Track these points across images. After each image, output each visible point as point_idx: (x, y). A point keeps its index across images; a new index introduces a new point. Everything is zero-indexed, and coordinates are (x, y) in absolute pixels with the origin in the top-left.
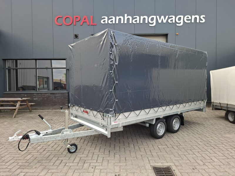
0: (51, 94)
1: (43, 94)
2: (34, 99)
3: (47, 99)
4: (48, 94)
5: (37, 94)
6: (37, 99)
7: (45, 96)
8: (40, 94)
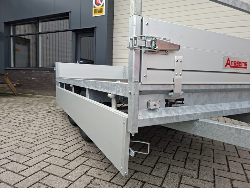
0: (50, 72)
1: (41, 71)
2: (32, 78)
3: (45, 79)
4: (47, 71)
5: (35, 71)
6: (35, 79)
7: (44, 75)
8: (38, 71)
